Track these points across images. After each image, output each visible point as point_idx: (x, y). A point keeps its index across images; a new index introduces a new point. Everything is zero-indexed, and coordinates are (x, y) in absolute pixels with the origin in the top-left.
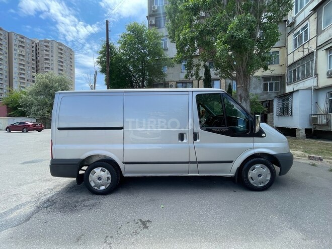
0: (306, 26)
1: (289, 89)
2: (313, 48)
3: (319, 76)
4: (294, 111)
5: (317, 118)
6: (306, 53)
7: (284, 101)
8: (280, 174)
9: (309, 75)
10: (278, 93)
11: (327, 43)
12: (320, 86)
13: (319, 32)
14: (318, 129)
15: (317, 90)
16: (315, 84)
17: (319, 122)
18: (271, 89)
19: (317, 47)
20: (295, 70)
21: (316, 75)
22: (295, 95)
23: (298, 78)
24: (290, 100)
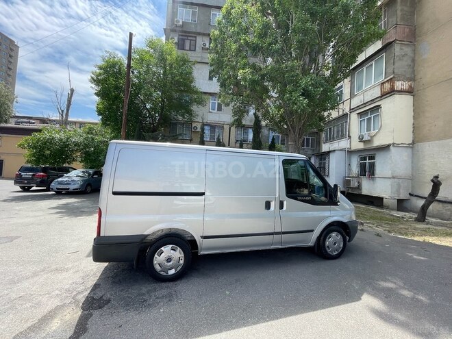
0: (342, 87)
1: (325, 148)
2: (347, 110)
3: (352, 139)
4: (330, 172)
5: (350, 181)
6: (341, 113)
7: (321, 160)
8: (349, 241)
9: (343, 137)
10: (313, 150)
11: (358, 107)
12: (352, 149)
13: (352, 95)
14: (350, 191)
15: (351, 152)
16: (349, 147)
17: (352, 185)
18: (308, 146)
19: (350, 110)
20: (330, 129)
21: (350, 137)
22: (331, 155)
23: (334, 138)
24: (327, 159)
